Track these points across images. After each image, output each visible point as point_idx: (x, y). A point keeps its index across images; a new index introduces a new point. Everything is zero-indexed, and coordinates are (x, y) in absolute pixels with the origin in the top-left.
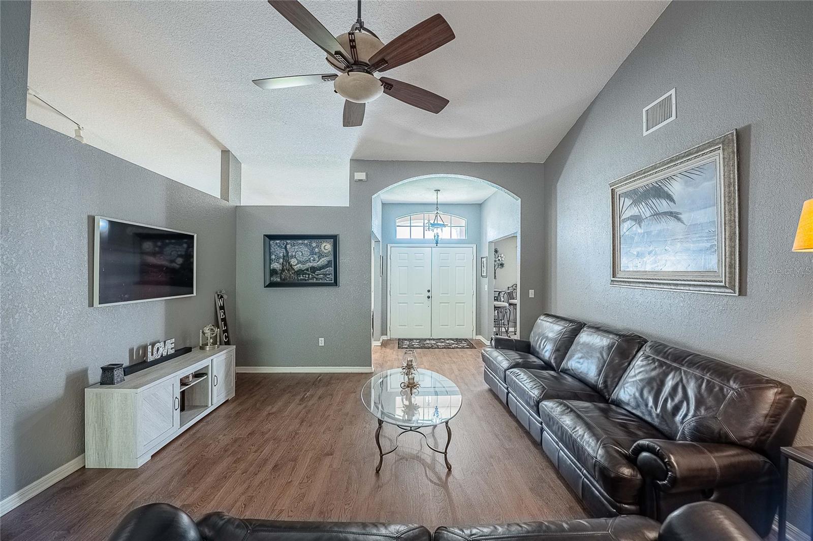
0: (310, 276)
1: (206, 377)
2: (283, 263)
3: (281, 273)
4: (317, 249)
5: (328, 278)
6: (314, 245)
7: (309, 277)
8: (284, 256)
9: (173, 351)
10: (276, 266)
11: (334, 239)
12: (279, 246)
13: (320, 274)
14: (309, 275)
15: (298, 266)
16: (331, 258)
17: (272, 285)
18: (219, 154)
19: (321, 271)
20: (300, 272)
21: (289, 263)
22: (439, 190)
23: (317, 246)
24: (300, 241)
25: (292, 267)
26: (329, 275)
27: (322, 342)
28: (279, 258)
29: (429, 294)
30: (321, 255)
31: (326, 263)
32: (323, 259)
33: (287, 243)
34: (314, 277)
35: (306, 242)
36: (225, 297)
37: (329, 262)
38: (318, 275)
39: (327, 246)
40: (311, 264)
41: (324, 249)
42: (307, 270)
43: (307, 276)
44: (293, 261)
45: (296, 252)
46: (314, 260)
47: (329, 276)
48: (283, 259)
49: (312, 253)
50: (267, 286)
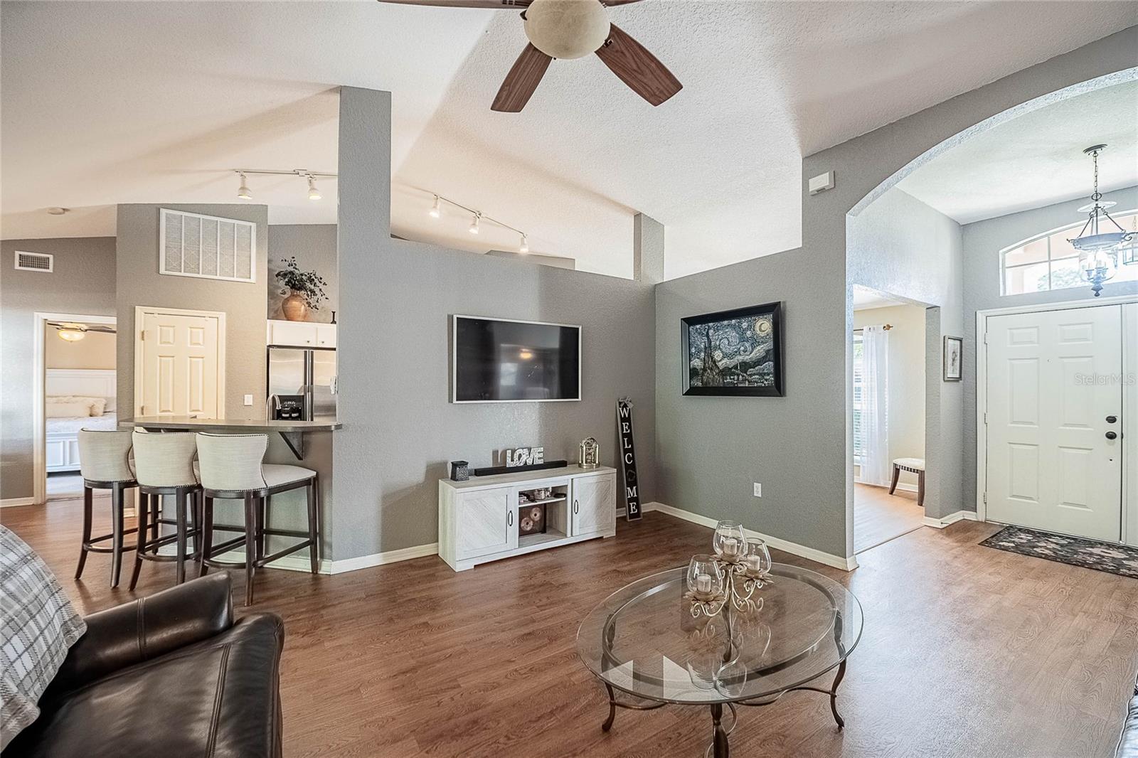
0: (741, 377)
1: (564, 499)
2: (704, 358)
3: (703, 374)
4: (749, 332)
5: (766, 380)
6: (745, 325)
7: (738, 378)
8: (706, 348)
9: (541, 462)
10: (697, 363)
11: (774, 311)
12: (699, 334)
13: (754, 374)
14: (738, 375)
15: (723, 362)
16: (770, 345)
17: (693, 391)
18: (632, 219)
19: (757, 368)
20: (726, 372)
21: (712, 358)
22: (1100, 146)
23: (749, 327)
24: (726, 322)
25: (716, 365)
26: (768, 375)
27: (758, 490)
28: (699, 352)
29: (1114, 428)
30: (755, 342)
31: (763, 354)
32: (759, 348)
33: (709, 327)
34: (746, 380)
35: (733, 321)
36: (630, 406)
37: (767, 352)
38: (751, 375)
39: (764, 325)
40: (741, 358)
41: (760, 330)
42: (735, 367)
43: (736, 377)
44: (718, 355)
45: (720, 340)
46: (745, 351)
47: (768, 377)
48: (705, 352)
49: (743, 339)
50: (687, 394)
